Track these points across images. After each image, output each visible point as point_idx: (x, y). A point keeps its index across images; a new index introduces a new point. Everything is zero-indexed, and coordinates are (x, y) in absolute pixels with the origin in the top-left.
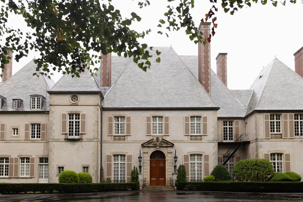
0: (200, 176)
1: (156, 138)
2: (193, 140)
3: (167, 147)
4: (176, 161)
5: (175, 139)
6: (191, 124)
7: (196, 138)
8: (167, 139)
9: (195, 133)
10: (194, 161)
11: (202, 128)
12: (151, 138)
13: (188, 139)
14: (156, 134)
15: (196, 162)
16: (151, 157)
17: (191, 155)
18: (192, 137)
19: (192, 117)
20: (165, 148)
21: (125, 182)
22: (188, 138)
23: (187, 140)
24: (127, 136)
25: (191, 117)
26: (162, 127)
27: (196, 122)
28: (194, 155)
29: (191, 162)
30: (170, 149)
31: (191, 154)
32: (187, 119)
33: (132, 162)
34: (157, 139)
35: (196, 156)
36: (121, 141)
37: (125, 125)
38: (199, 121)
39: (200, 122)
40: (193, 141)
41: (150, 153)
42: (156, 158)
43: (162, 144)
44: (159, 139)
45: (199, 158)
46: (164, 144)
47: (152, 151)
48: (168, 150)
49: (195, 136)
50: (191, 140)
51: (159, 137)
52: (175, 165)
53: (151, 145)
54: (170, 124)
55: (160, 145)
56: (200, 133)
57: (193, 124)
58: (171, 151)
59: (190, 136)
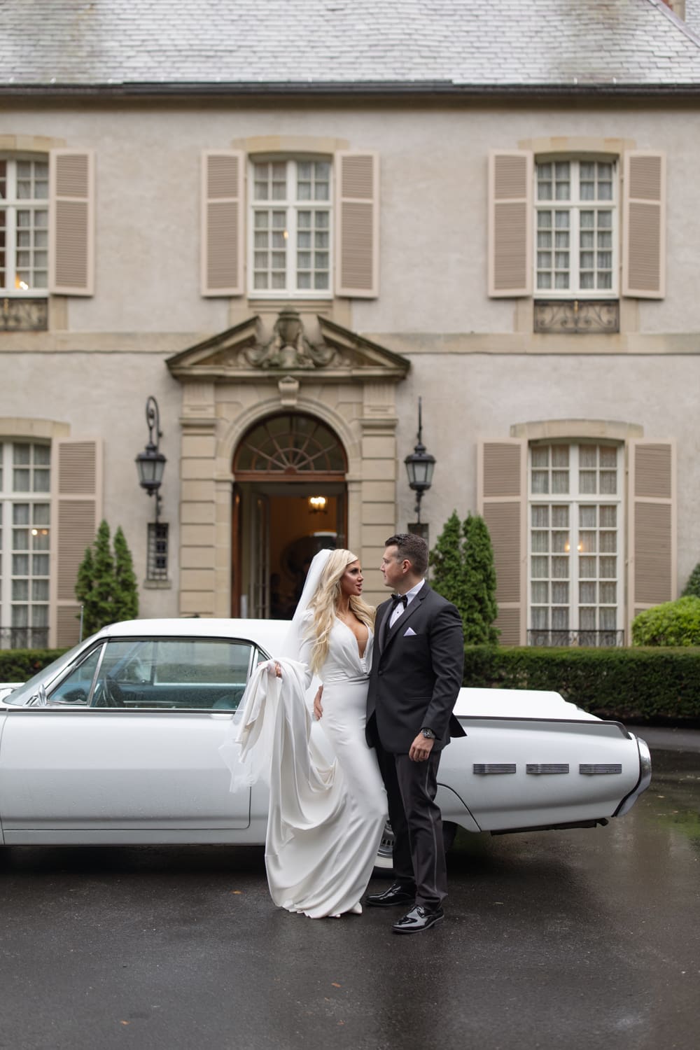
0: (603, 600)
1: (275, 317)
2: (559, 333)
3: (358, 383)
4: (420, 489)
5: (416, 322)
6: (544, 213)
7: (576, 322)
8: (362, 323)
9: (566, 286)
10: (556, 491)
11: (619, 243)
12: (241, 314)
13: (516, 329)
14: (283, 286)
15: (575, 495)
16: (242, 458)
17: (536, 446)
18: (548, 315)
19: (549, 165)
20: (345, 395)
21: (45, 642)
22: (516, 314)
23: (511, 331)
24: (60, 303)
25: (545, 162)
26: (322, 236)
27: (575, 200)
28: (560, 446)
29: (541, 498)
30: (377, 403)
31: (538, 434)
32: (508, 171)
33: (97, 497)
34: (288, 318)
35: (574, 455)
36: (17, 337)
37: (51, 223)
38: (601, 197)
39: (604, 204)
40: (551, 338)
41: (232, 428)
42: (276, 467)
43: (318, 360)
44: (298, 320)
45: (594, 472)
46: (337, 359)
47: (244, 414)
48: (366, 411)
49: (572, 307)
50: (539, 336)
51: (297, 310)
52: (419, 519)
53: (241, 367)
54: (381, 214)
55: (308, 369)
56: (608, 281)
57: (559, 212)
58: (391, 411)
59: (531, 303)
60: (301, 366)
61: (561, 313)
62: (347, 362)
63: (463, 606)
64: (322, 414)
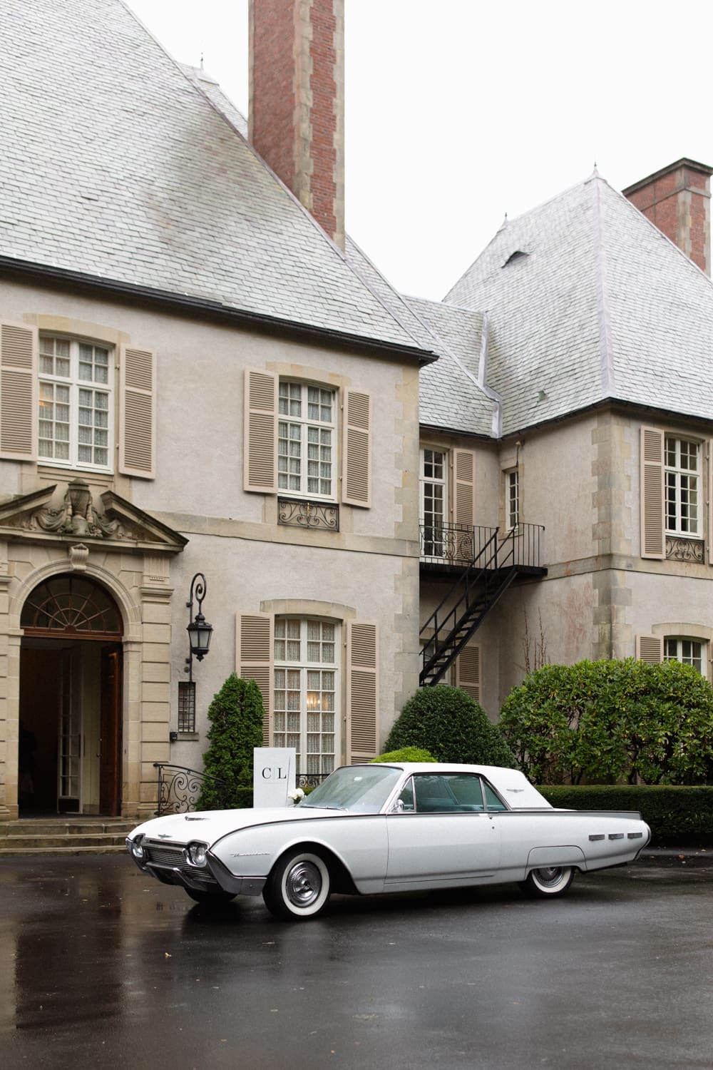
0: (325, 749)
1: (65, 487)
2: (295, 527)
3: (138, 554)
5: (185, 504)
7: (308, 519)
8: (139, 497)
9: (299, 488)
10: (291, 658)
11: (337, 456)
12: (33, 480)
13: (266, 519)
14: (65, 457)
15: (304, 662)
16: (29, 615)
17: (280, 619)
18: (287, 511)
20: (126, 564)
22: (265, 507)
23: (260, 522)
27: (305, 417)
28: (294, 621)
29: (280, 663)
30: (155, 573)
31: (281, 611)
32: (259, 388)
34: (78, 489)
35: (304, 628)
38: (323, 418)
39: (326, 424)
40: (290, 531)
41: (23, 586)
42: (57, 625)
43: (106, 530)
44: (88, 492)
45: (319, 643)
46: (121, 531)
47: (36, 574)
48: (146, 580)
49: (305, 506)
50: (281, 528)
51: (86, 481)
52: (191, 679)
53: (33, 530)
54: (157, 405)
55: (97, 538)
56: (328, 486)
57: (292, 425)
58: (167, 582)
59: (276, 500)
60: (92, 535)
61: (297, 511)
62: (130, 534)
63: (246, 755)
64: (106, 579)
